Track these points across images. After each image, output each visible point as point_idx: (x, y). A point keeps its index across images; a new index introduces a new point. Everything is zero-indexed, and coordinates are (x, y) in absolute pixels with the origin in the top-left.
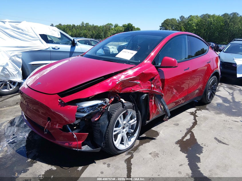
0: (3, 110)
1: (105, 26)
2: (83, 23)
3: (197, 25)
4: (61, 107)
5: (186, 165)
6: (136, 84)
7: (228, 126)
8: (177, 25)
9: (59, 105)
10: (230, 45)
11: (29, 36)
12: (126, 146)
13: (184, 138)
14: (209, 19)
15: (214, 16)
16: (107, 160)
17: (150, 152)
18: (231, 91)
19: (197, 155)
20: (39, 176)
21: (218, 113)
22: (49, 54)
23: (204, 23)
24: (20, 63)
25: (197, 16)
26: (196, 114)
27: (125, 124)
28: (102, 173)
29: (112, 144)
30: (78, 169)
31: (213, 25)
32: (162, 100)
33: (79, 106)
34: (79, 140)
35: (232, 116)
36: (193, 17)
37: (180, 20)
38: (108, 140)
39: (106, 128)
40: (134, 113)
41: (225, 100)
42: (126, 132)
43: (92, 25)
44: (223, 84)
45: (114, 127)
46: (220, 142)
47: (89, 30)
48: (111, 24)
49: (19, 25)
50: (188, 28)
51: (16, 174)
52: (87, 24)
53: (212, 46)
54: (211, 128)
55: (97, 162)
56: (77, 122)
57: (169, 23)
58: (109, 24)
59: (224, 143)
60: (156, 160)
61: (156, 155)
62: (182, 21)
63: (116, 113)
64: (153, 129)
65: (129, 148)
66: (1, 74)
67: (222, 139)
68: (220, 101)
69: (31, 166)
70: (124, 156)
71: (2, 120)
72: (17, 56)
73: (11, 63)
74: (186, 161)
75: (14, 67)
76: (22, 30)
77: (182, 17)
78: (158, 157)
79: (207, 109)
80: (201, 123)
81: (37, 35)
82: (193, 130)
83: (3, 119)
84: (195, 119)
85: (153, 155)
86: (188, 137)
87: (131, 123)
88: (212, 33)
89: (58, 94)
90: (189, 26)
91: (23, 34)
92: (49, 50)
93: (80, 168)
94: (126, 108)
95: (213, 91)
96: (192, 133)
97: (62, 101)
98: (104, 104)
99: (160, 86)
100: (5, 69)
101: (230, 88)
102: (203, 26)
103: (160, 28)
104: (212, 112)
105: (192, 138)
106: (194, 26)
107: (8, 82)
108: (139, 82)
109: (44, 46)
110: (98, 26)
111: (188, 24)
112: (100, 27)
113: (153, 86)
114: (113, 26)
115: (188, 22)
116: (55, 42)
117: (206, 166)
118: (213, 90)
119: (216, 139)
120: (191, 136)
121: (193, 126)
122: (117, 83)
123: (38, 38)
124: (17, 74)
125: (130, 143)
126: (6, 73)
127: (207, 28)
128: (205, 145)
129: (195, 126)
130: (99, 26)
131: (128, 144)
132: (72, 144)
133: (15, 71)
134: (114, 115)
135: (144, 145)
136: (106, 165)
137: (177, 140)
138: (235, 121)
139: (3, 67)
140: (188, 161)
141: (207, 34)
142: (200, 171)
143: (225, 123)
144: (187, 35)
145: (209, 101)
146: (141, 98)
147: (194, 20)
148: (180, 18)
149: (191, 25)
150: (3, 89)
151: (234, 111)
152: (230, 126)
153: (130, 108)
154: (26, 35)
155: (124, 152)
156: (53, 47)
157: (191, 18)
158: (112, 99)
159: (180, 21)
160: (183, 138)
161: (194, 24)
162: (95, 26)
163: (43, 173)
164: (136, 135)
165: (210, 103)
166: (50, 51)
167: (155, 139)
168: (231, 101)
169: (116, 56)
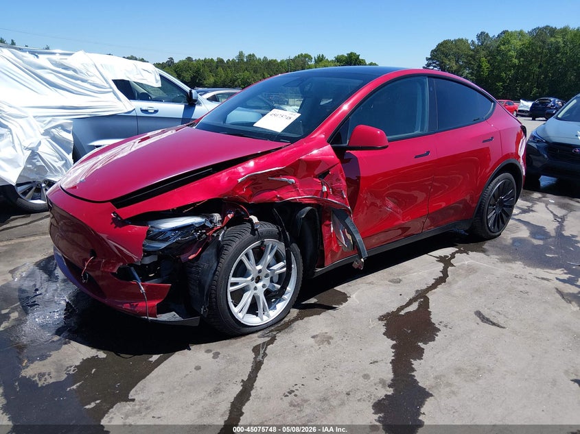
0: (25, 242)
1: (293, 60)
2: (241, 54)
3: (521, 54)
4: (115, 227)
5: (386, 363)
6: (287, 184)
7: (520, 288)
8: (471, 56)
9: (111, 224)
10: (575, 101)
11: (90, 83)
12: (262, 319)
13: (403, 310)
14: (553, 39)
15: (565, 31)
16: (215, 346)
17: (315, 334)
18: (560, 212)
19: (419, 344)
20: (68, 368)
21: (508, 261)
22: (134, 123)
23: (539, 50)
24: (68, 142)
25: (521, 33)
26: (452, 261)
27: (260, 271)
28: (198, 368)
29: (227, 311)
30: (150, 359)
31: (563, 54)
32: (347, 221)
33: (152, 227)
34: (151, 298)
35: (538, 267)
36: (512, 34)
37: (476, 42)
38: (216, 302)
39: (211, 276)
40: (281, 247)
41: (538, 231)
42: (265, 289)
43: (262, 58)
44: (548, 195)
45: (231, 274)
46: (485, 320)
47: (255, 72)
48: (307, 56)
49: (69, 61)
50: (498, 62)
51: (23, 361)
52: (251, 57)
53: (554, 106)
54: (477, 290)
55: (193, 347)
56: (148, 260)
57: (451, 49)
58: (302, 55)
59: (494, 324)
60: (322, 349)
61: (327, 339)
62: (482, 44)
63: (234, 245)
64: (338, 288)
65: (269, 324)
66: (28, 166)
67: (494, 314)
68: (524, 233)
69: (57, 349)
70: (256, 339)
71: (19, 260)
72: (63, 127)
73: (49, 142)
74: (390, 355)
75: (57, 151)
76: (75, 71)
77: (483, 36)
78: (329, 343)
79: (484, 251)
80: (457, 279)
81: (107, 83)
82: (430, 295)
83: (21, 260)
84: (445, 272)
85: (318, 339)
86: (414, 307)
87: (275, 270)
88: (560, 73)
89: (113, 201)
90: (499, 58)
91: (77, 79)
92: (133, 114)
93: (155, 357)
94: (261, 237)
95: (504, 208)
96: (427, 300)
97: (118, 216)
98: (208, 224)
99: (342, 191)
100: (36, 155)
101: (563, 206)
102: (537, 58)
103: (426, 62)
104: (492, 256)
105: (421, 309)
106: (512, 56)
107: (43, 185)
108: (293, 180)
109: (124, 105)
110: (276, 60)
111: (499, 52)
112: (282, 62)
113: (325, 189)
114: (313, 60)
115: (498, 47)
116: (153, 97)
117: (432, 367)
118: (505, 206)
119: (479, 314)
120: (420, 306)
121: (434, 286)
122: (240, 180)
123: (111, 88)
124: (63, 166)
125: (273, 314)
126: (38, 164)
127: (548, 63)
128: (446, 326)
129: (439, 286)
130: (279, 61)
131: (268, 316)
132: (137, 305)
133: (57, 160)
134: (231, 250)
135: (306, 319)
136: (211, 355)
137: (384, 312)
138: (543, 279)
139: (31, 151)
140: (393, 354)
141: (546, 76)
142: (414, 376)
143: (515, 282)
144: (429, 77)
145: (493, 233)
146: (298, 215)
147: (512, 42)
148: (478, 37)
149: (504, 55)
150: (32, 199)
151: (550, 256)
152: (527, 289)
153: (270, 235)
154: (83, 81)
155: (257, 331)
156: (144, 108)
157: (505, 37)
158: (229, 215)
159: (478, 45)
160: (402, 308)
161: (512, 53)
162: (270, 61)
163: (78, 364)
164: (287, 297)
165: (495, 237)
166: (137, 117)
167: (336, 308)
168: (553, 233)
169: (255, 125)
